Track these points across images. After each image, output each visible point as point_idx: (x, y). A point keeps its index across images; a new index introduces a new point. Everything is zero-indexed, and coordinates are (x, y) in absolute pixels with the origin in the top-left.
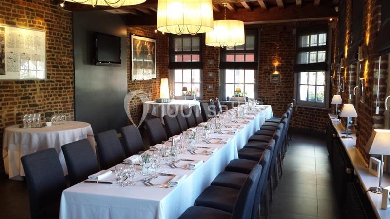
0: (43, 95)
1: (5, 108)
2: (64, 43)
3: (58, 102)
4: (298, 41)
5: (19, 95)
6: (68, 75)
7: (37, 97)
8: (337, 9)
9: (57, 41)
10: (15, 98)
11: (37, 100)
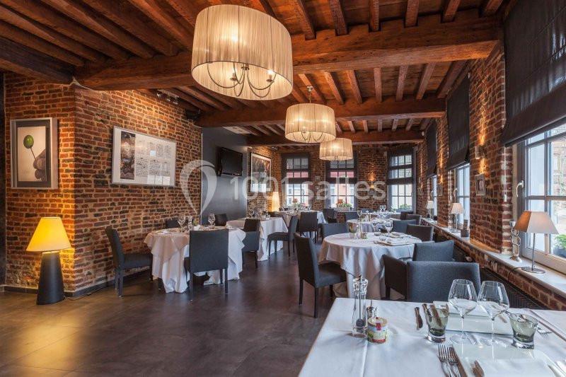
0: (171, 201)
1: (133, 211)
2: (193, 154)
3: (185, 208)
4: (389, 161)
5: (148, 200)
6: (196, 184)
7: (165, 203)
8: (423, 134)
9: (186, 152)
10: (143, 202)
11: (164, 205)
